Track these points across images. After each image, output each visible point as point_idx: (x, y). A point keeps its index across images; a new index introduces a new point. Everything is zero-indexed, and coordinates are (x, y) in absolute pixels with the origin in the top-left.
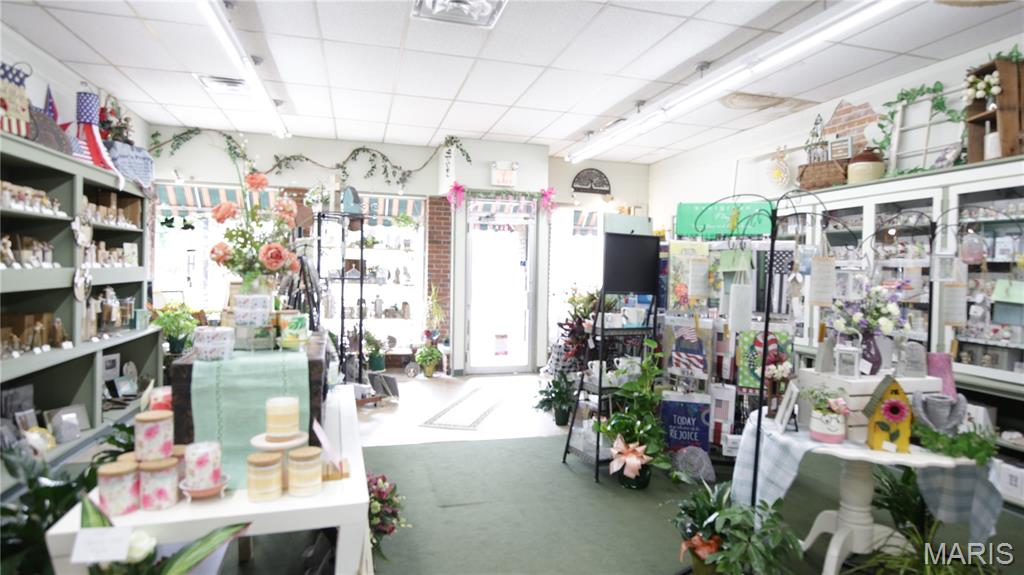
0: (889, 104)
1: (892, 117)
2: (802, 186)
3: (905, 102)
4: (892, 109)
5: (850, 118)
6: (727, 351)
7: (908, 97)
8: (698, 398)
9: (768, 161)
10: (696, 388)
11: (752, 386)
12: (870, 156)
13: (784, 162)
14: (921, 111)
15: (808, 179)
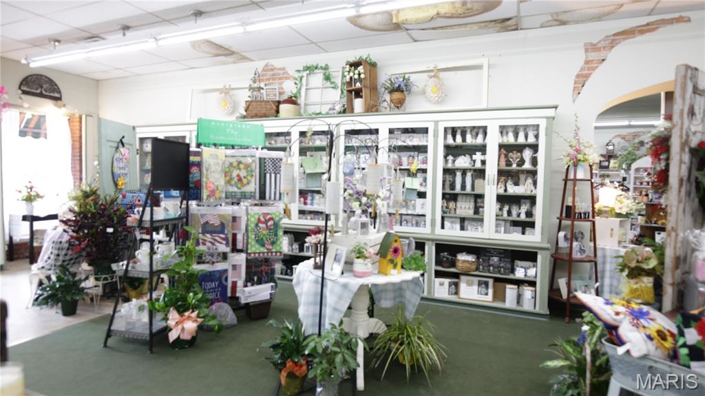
0: (299, 71)
1: (301, 79)
2: (248, 114)
3: (308, 72)
4: (300, 75)
5: (273, 75)
6: (240, 229)
7: (310, 69)
8: (220, 266)
9: (217, 94)
10: (220, 259)
11: (258, 251)
12: (292, 101)
13: (230, 96)
14: (317, 79)
15: (251, 111)
